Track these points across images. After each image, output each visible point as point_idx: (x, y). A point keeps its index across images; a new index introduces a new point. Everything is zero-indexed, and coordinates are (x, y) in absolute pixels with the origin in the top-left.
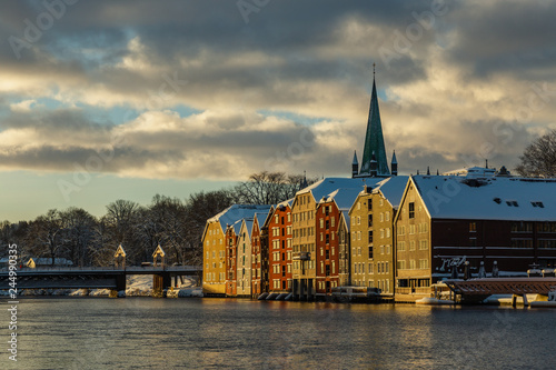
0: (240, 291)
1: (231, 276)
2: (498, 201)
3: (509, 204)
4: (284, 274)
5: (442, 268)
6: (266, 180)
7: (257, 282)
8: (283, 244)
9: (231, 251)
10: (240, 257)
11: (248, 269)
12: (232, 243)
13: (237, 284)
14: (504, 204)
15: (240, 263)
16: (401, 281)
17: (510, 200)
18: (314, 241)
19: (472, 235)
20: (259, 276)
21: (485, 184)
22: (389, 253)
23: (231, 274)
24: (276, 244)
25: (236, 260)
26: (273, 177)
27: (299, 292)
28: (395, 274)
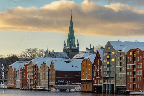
0: (17, 87)
1: (15, 83)
2: (73, 66)
3: (75, 67)
4: (26, 83)
5: (58, 83)
6: (32, 51)
7: (21, 84)
8: (26, 74)
9: (15, 75)
10: (17, 77)
11: (19, 81)
12: (15, 73)
13: (16, 85)
14: (74, 67)
15: (17, 79)
16: (50, 85)
17: (76, 66)
18: (33, 74)
19: (66, 75)
20: (22, 83)
21: (71, 62)
22: (48, 78)
23: (15, 82)
24: (25, 75)
25: (16, 78)
26: (34, 50)
27: (29, 88)
28: (49, 84)
